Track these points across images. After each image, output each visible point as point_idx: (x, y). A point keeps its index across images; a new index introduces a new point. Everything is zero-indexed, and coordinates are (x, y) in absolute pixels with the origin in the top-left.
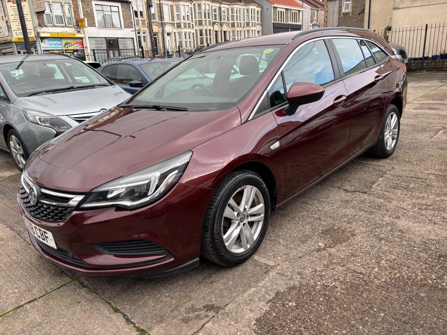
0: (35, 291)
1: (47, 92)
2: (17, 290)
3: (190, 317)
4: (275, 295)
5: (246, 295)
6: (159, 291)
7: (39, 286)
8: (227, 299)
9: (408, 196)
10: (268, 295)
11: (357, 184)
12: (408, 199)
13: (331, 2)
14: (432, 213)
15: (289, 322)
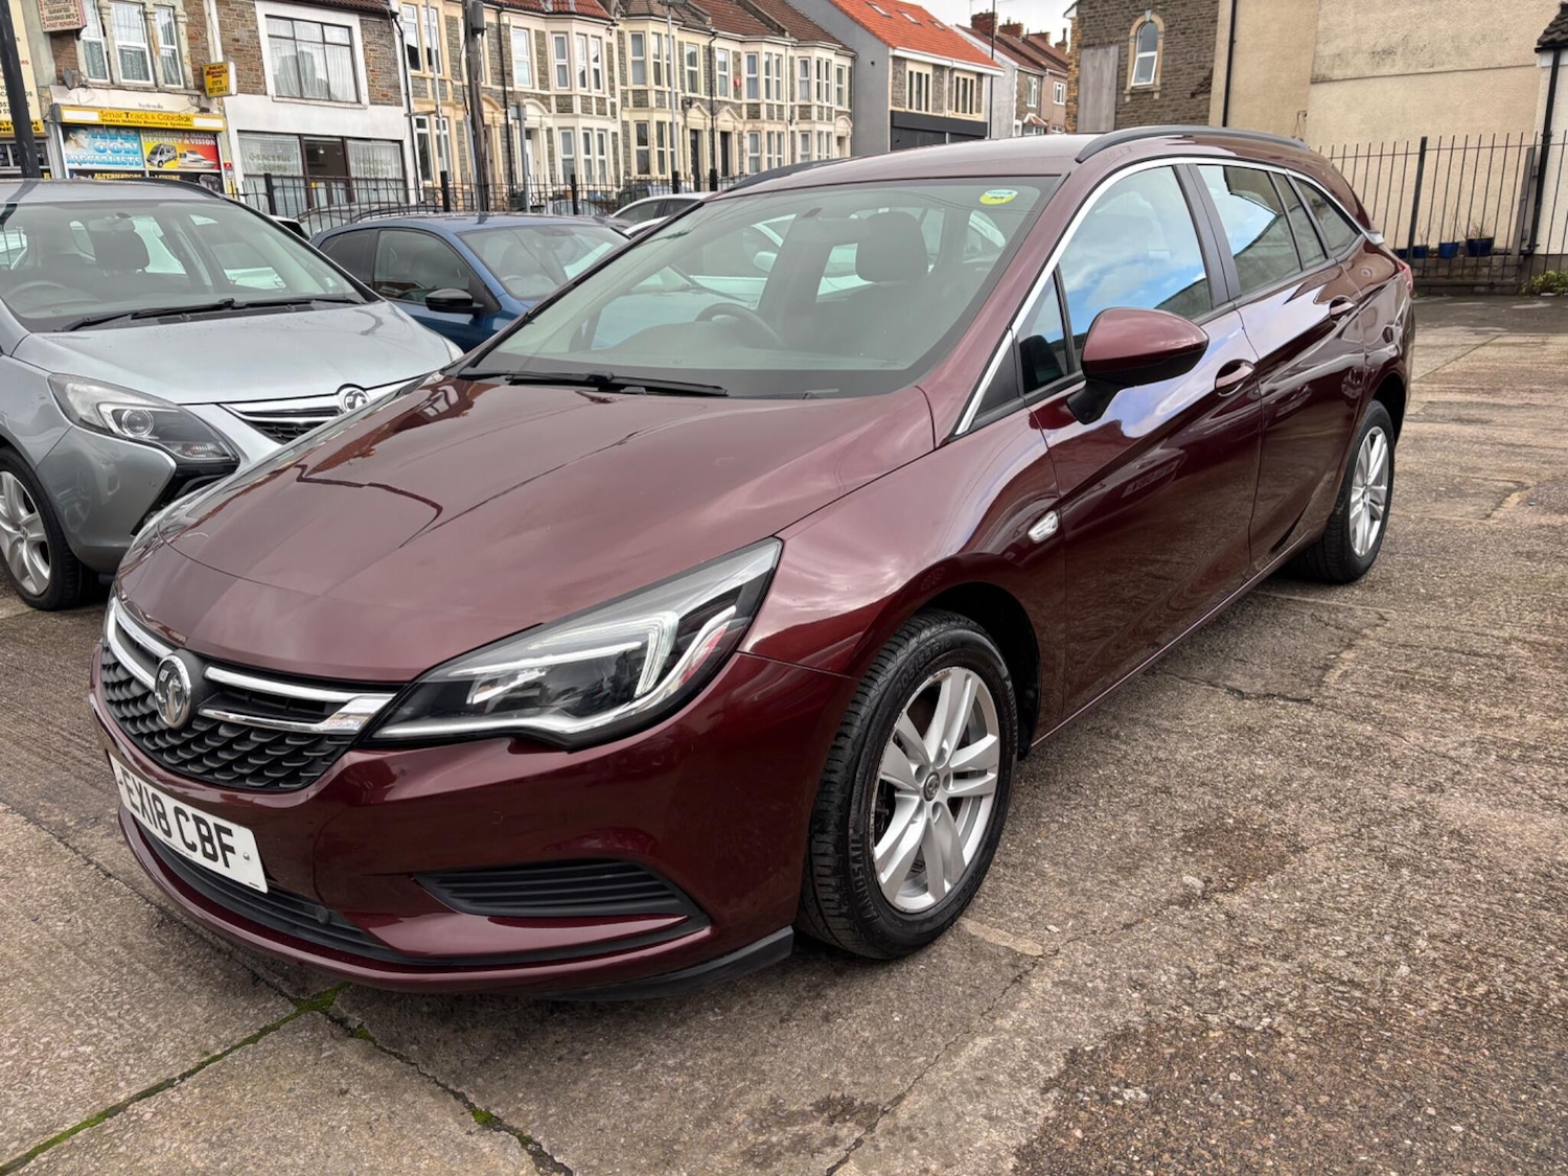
0: (162, 1050)
1: (136, 316)
2: (89, 1049)
3: (773, 1145)
4: (1067, 1062)
5: (961, 1062)
6: (639, 1049)
7: (175, 1031)
8: (894, 1077)
9: (1456, 714)
10: (1041, 1062)
11: (1269, 670)
12: (1456, 726)
13: (1092, 51)
14: (1547, 773)
15: (1136, 1158)
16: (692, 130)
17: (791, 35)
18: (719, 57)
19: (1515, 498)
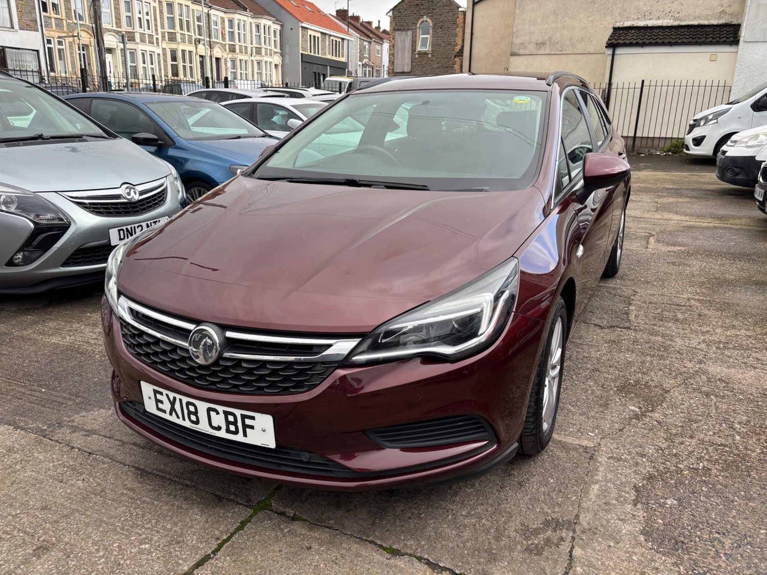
0: (191, 541)
3: (537, 545)
4: (636, 492)
5: (592, 497)
6: (445, 509)
7: (193, 530)
8: (568, 507)
9: (689, 331)
10: (625, 493)
11: (604, 315)
12: (692, 336)
13: (400, 32)
14: (738, 353)
15: (690, 528)
16: (200, 56)
17: (250, 11)
18: (213, 18)
19: (652, 240)
